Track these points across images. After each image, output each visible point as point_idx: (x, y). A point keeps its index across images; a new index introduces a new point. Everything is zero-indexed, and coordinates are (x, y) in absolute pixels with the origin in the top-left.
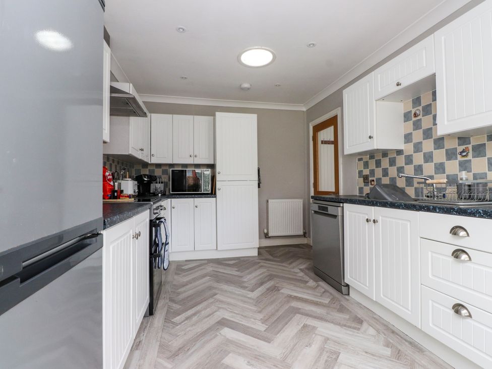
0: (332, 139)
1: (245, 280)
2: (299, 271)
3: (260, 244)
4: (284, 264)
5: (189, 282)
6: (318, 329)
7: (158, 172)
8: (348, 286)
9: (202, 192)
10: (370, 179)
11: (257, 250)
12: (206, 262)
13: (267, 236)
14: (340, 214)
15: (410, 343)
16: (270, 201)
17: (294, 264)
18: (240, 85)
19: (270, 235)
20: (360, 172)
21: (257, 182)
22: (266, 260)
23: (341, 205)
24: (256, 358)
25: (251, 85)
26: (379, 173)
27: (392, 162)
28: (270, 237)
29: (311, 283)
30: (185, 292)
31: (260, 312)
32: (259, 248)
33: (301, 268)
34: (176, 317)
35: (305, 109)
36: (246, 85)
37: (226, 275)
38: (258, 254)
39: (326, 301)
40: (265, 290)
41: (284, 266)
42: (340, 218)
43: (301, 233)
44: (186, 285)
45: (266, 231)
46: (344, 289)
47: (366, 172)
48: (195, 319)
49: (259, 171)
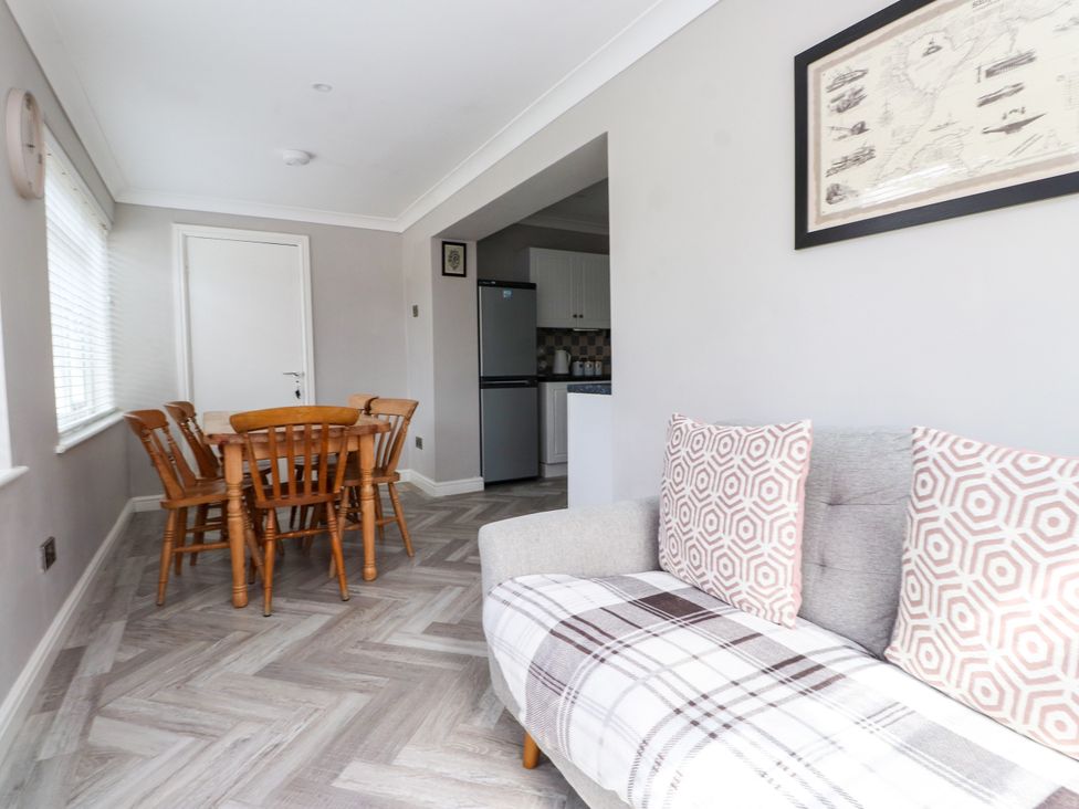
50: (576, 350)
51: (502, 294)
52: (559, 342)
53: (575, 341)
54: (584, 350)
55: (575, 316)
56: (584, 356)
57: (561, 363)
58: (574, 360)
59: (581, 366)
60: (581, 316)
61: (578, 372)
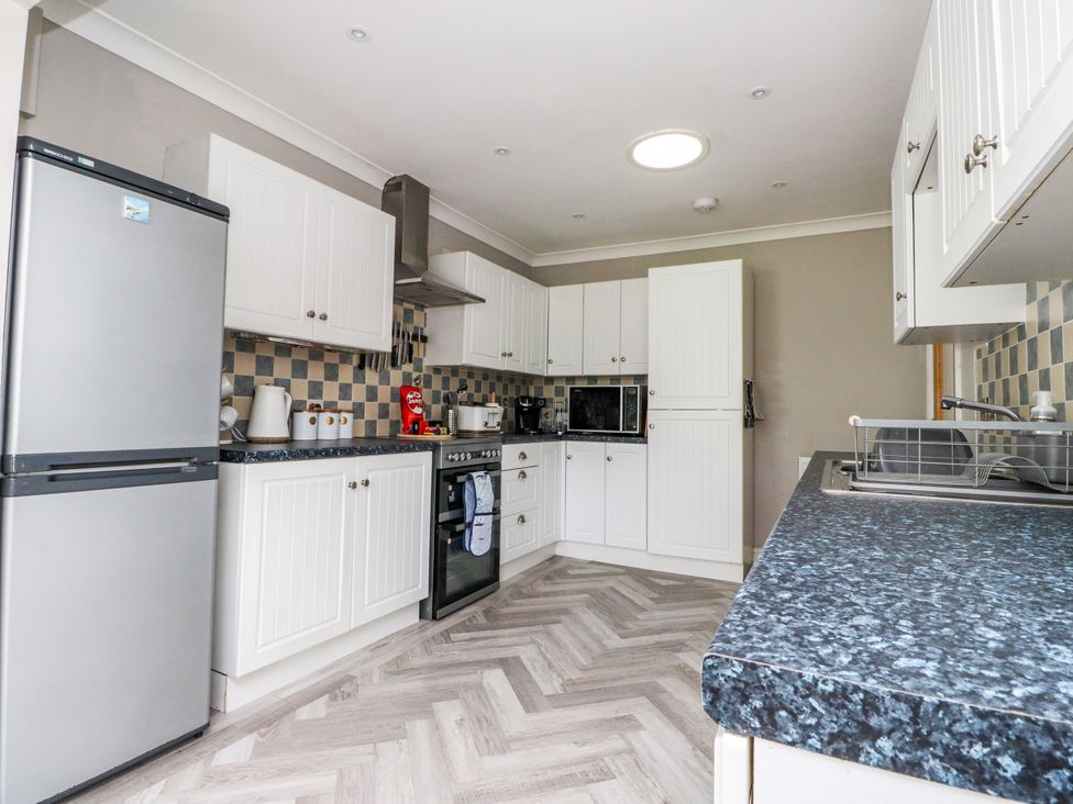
1: (640, 617)
5: (546, 595)
6: (642, 732)
7: (549, 392)
9: (621, 431)
12: (622, 571)
18: (693, 203)
20: (980, 391)
21: (741, 413)
24: (479, 721)
25: (717, 200)
26: (999, 394)
30: (521, 605)
31: (585, 670)
34: (460, 632)
36: (705, 202)
37: (620, 601)
40: (653, 642)
44: (538, 596)
48: (479, 643)
49: (749, 389)
50: (301, 388)
51: (119, 204)
52: (264, 366)
53: (300, 370)
54: (316, 390)
55: (312, 315)
56: (315, 402)
57: (270, 417)
58: (296, 409)
59: (313, 421)
60: (324, 317)
61: (305, 433)
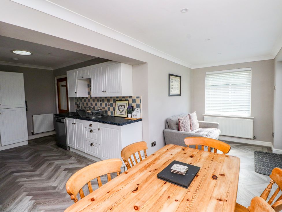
0: (65, 84)
1: (22, 156)
2: (50, 146)
3: (29, 138)
4: (43, 145)
8: (69, 147)
10: (79, 106)
11: (27, 142)
13: (33, 134)
14: (65, 121)
15: (84, 158)
16: (34, 116)
17: (48, 144)
18: (12, 58)
19: (35, 133)
20: (76, 103)
21: (25, 108)
22: (33, 145)
23: (65, 118)
25: (19, 59)
26: (81, 104)
27: (85, 101)
28: (35, 134)
29: (55, 149)
31: (31, 165)
32: (28, 141)
33: (52, 145)
35: (52, 69)
36: (16, 59)
38: (28, 143)
39: (60, 154)
41: (43, 146)
42: (65, 123)
43: (53, 129)
45: (32, 131)
46: (68, 148)
47: (78, 103)
49: (26, 102)
